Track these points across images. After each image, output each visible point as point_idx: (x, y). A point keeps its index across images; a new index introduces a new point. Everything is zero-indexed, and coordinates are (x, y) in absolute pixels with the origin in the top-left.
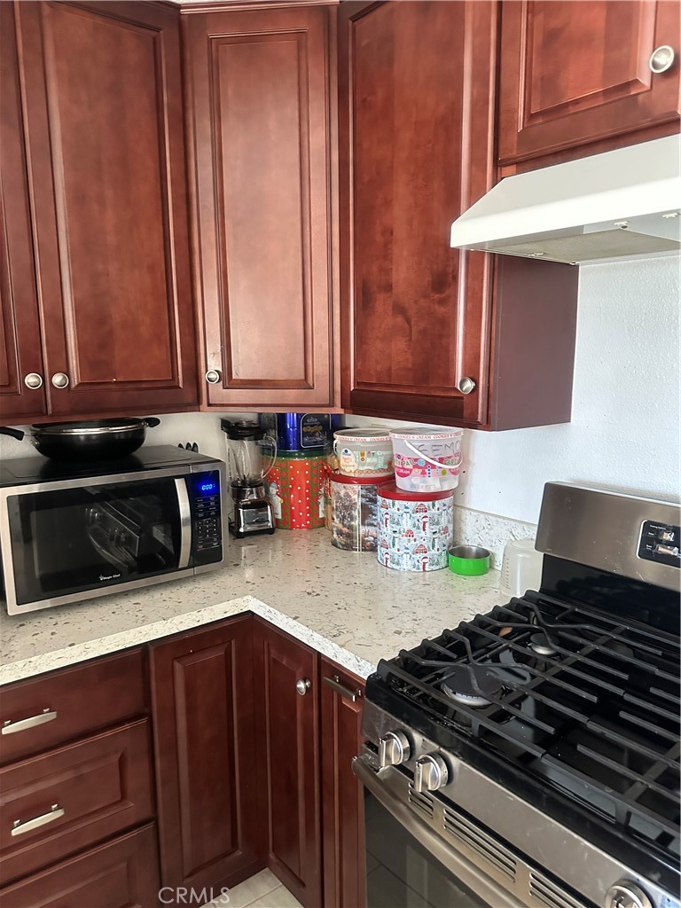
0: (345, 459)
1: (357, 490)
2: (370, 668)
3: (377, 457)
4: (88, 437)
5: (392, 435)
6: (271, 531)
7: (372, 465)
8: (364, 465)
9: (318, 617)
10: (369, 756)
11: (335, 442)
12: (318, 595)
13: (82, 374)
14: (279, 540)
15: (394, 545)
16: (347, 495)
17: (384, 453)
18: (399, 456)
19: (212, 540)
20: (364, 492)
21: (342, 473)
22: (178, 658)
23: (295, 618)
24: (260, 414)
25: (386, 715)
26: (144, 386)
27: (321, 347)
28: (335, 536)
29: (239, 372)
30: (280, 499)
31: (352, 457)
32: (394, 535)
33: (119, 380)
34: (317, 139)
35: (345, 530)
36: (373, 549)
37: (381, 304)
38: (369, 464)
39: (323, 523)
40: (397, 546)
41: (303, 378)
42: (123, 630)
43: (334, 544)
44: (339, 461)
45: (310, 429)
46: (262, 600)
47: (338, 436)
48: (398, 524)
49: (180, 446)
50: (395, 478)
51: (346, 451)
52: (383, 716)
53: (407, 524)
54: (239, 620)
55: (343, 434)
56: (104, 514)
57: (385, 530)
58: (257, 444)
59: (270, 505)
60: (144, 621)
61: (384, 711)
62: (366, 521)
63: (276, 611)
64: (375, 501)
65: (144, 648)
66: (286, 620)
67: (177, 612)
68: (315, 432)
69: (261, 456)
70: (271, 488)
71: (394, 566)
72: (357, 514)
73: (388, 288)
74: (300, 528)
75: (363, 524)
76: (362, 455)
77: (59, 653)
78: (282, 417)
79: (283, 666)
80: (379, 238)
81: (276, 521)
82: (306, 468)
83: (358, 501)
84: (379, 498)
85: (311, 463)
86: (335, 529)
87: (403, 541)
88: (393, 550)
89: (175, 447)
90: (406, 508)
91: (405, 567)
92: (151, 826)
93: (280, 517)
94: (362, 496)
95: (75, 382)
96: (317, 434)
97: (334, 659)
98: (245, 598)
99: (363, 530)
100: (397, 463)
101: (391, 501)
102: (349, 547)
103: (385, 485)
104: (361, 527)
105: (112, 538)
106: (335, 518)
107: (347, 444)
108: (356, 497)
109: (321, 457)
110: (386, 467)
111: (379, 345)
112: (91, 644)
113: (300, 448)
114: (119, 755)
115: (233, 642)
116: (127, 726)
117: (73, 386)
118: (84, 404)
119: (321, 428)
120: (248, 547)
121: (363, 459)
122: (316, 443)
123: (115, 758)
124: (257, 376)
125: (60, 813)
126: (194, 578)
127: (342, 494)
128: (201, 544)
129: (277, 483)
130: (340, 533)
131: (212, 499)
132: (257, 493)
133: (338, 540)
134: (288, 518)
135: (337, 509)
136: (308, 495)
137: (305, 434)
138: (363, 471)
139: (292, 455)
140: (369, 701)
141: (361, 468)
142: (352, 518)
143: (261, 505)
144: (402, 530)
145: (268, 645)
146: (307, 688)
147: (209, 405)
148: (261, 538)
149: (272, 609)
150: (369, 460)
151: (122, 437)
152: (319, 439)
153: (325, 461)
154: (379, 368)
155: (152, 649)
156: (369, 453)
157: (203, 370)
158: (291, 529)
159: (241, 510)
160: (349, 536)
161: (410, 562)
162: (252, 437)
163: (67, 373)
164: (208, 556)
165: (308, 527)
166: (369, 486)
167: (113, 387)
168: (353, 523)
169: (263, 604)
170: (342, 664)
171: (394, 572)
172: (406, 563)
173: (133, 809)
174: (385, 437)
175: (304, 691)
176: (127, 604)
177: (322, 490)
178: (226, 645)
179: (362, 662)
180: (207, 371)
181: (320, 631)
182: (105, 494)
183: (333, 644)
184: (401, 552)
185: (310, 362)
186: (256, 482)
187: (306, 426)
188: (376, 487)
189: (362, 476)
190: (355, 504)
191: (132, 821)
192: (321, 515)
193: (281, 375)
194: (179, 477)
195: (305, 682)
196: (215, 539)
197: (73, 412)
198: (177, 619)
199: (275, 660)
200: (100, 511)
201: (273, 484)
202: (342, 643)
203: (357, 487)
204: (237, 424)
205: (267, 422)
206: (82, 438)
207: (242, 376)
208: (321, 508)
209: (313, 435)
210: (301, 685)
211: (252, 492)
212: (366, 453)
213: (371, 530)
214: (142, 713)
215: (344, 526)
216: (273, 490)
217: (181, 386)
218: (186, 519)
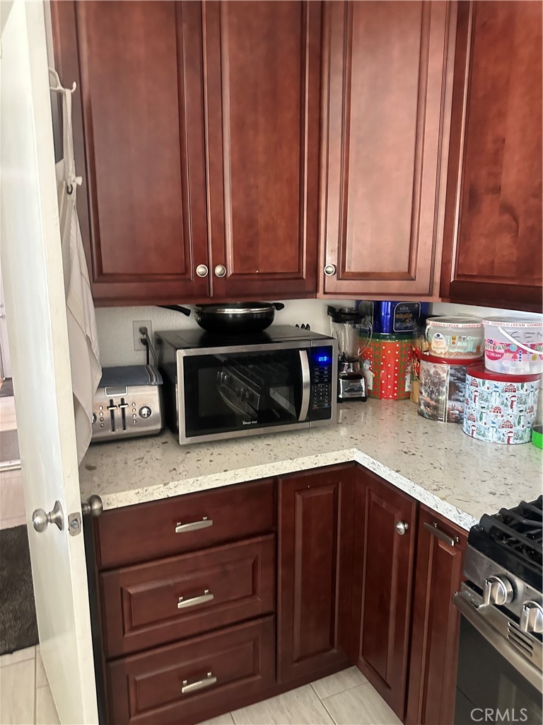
0: (437, 342)
1: (446, 370)
2: (471, 520)
3: (468, 341)
4: (234, 315)
5: (485, 323)
6: (364, 399)
7: (463, 348)
8: (454, 348)
9: (417, 472)
10: (469, 593)
11: (428, 327)
12: (413, 454)
13: (235, 267)
14: (370, 406)
15: (481, 419)
16: (437, 373)
17: (474, 338)
18: (491, 341)
19: (324, 401)
20: (453, 371)
21: (432, 354)
22: (299, 491)
23: (398, 471)
24: (358, 302)
25: (489, 561)
26: (277, 277)
27: (425, 243)
28: (422, 407)
29: (351, 267)
30: (372, 373)
31: (444, 340)
32: (483, 410)
33: (261, 271)
34: (435, 63)
35: (433, 403)
36: (458, 421)
37: (488, 205)
38: (459, 348)
39: (408, 396)
40: (484, 420)
41: (407, 270)
42: (261, 463)
43: (421, 414)
44: (430, 344)
45: (401, 316)
46: (367, 454)
47: (431, 322)
48: (487, 401)
49: (297, 326)
50: (484, 361)
51: (438, 335)
52: (485, 562)
53: (495, 401)
54: (345, 467)
55: (436, 321)
56: (231, 377)
57: (473, 405)
58: (354, 327)
59: (365, 378)
60: (276, 459)
61: (486, 558)
62: (453, 397)
63: (380, 464)
64: (463, 380)
65: (275, 479)
66: (389, 472)
67: (299, 455)
68: (405, 319)
69: (358, 338)
70: (364, 364)
71: (480, 437)
72: (444, 390)
73: (497, 190)
74: (388, 398)
75: (450, 399)
76: (454, 339)
77: (217, 476)
78: (378, 304)
79: (383, 509)
80: (490, 146)
81: (368, 391)
82: (397, 349)
83: (447, 379)
84: (468, 377)
85: (401, 345)
86: (422, 402)
87: (489, 417)
88: (480, 423)
89: (293, 327)
90: (496, 387)
91: (490, 439)
92: (271, 618)
93: (371, 388)
94: (451, 375)
95: (230, 272)
96: (407, 321)
97: (435, 509)
98: (352, 450)
99: (450, 404)
100: (488, 347)
101: (481, 380)
102: (434, 417)
103: (475, 366)
104: (448, 401)
105: (239, 395)
106: (423, 391)
107: (440, 329)
108: (445, 375)
109: (410, 340)
110: (475, 351)
111: (483, 241)
112: (239, 471)
113: (392, 332)
114: (252, 561)
115: (340, 484)
116: (260, 539)
117: (229, 275)
118: (235, 289)
119: (411, 315)
120: (346, 410)
121: (454, 343)
122: (406, 328)
123: (250, 562)
124: (367, 269)
125: (211, 597)
126: (308, 430)
127: (432, 372)
128: (316, 404)
129: (370, 360)
130: (427, 405)
131: (326, 368)
132: (354, 367)
133: (425, 411)
134: (378, 390)
135: (425, 385)
136: (396, 371)
137: (397, 320)
138: (453, 353)
139: (384, 337)
140: (472, 548)
141: (451, 351)
142: (439, 393)
143: (356, 377)
144: (490, 406)
145: (369, 490)
146: (406, 530)
147: (325, 293)
148: (356, 404)
149: (375, 462)
150: (459, 344)
151: (259, 316)
152: (409, 325)
153: (414, 344)
154: (481, 261)
155: (280, 481)
156: (460, 337)
157: (321, 264)
158: (381, 398)
159: (341, 380)
160: (436, 408)
161: (495, 435)
162: (353, 322)
163: (225, 265)
164: (320, 413)
165: (395, 399)
166: (457, 366)
167: (256, 277)
168: (440, 397)
169: (366, 456)
170: (442, 514)
171: (479, 443)
172: (492, 436)
173: (261, 603)
174: (476, 324)
175: (403, 532)
176: (261, 444)
177: (409, 368)
178: (335, 485)
179: (463, 515)
180: (325, 265)
181: (421, 484)
182: (231, 361)
183: (435, 497)
184: (487, 426)
185: (414, 257)
186: (353, 358)
187: (399, 314)
188: (464, 368)
189: (452, 357)
190: (444, 381)
191: (259, 612)
192: (407, 389)
193: (387, 268)
194: (302, 349)
195: (404, 524)
196: (326, 401)
197: (229, 295)
198: (300, 460)
199: (375, 503)
200: (227, 374)
201: (367, 361)
202: (444, 496)
203: (447, 367)
204: (341, 310)
205: (364, 310)
206: (231, 316)
207: (353, 270)
208: (407, 383)
209: (403, 321)
210: (401, 526)
211: (349, 367)
212: (457, 337)
213: (458, 405)
214: (271, 530)
215: (432, 399)
216: (367, 366)
217: (304, 277)
218: (307, 383)
